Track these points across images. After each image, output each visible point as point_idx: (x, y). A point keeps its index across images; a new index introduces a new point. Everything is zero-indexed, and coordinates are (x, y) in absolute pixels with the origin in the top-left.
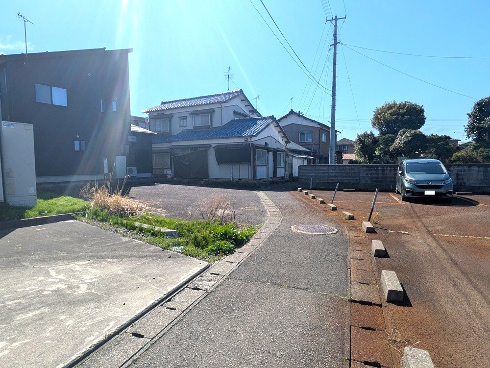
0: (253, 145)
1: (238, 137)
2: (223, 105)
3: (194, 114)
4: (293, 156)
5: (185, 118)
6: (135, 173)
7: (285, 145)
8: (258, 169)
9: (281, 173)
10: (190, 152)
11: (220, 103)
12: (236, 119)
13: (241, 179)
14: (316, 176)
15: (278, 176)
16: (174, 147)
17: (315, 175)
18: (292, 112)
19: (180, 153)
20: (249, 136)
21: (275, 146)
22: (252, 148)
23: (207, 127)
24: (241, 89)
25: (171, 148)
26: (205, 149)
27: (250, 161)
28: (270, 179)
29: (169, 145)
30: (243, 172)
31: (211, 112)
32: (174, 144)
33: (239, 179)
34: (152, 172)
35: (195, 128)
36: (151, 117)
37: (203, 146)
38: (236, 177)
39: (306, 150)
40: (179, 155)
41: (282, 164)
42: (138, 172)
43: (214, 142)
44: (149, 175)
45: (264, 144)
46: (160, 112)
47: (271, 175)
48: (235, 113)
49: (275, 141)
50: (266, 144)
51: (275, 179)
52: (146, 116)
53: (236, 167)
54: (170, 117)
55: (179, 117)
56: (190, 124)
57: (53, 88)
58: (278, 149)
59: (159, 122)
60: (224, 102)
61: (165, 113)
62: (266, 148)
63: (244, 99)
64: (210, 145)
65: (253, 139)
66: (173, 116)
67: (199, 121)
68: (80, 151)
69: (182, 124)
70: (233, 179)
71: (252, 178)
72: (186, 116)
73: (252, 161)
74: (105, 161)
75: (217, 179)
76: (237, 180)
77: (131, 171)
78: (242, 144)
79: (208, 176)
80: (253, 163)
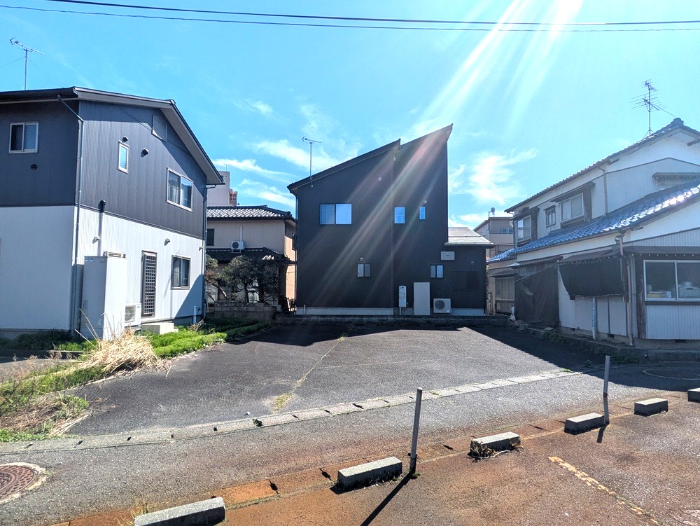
0: (628, 251)
1: (600, 234)
2: (610, 169)
3: (561, 199)
5: (553, 209)
6: (447, 309)
11: (598, 165)
13: (612, 336)
19: (525, 275)
20: (616, 229)
23: (580, 221)
25: (514, 268)
26: (551, 265)
27: (627, 292)
31: (588, 190)
32: (520, 259)
34: (484, 308)
35: (563, 226)
36: (515, 218)
37: (552, 259)
38: (603, 327)
40: (524, 278)
42: (454, 306)
43: (567, 250)
46: (524, 207)
48: (659, 178)
53: (602, 305)
54: (536, 212)
55: (546, 210)
56: (558, 219)
57: (339, 206)
59: (521, 223)
61: (531, 206)
64: (560, 257)
66: (538, 210)
67: (568, 212)
68: (364, 278)
69: (550, 222)
70: (597, 332)
71: (636, 335)
72: (554, 206)
73: (634, 291)
74: (403, 290)
75: (573, 329)
76: (606, 337)
77: (442, 305)
78: (611, 251)
79: (559, 322)
80: (637, 296)
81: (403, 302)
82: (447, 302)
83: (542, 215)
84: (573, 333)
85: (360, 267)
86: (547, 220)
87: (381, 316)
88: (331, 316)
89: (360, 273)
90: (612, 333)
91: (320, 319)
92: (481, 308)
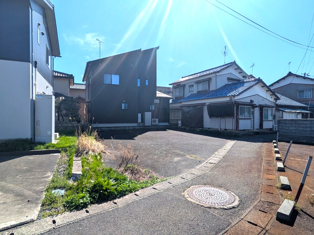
0: (236, 102)
1: (224, 97)
2: (218, 74)
3: (198, 83)
4: (283, 111)
5: (192, 86)
6: (157, 123)
7: (274, 102)
8: (241, 122)
9: (268, 125)
10: (192, 109)
11: (215, 73)
12: (229, 83)
13: (226, 130)
14: (296, 130)
15: (264, 128)
16: (184, 106)
17: (295, 128)
18: (290, 74)
19: (186, 110)
20: (232, 95)
21: (262, 103)
22: (235, 105)
23: (206, 91)
24: (235, 61)
25: (181, 107)
26: (201, 106)
27: (233, 115)
28: (255, 130)
29: (180, 105)
30: (228, 124)
31: (209, 80)
32: (183, 103)
33: (225, 129)
34: (169, 122)
35: (198, 92)
36: (174, 87)
37: (200, 104)
38: (223, 127)
39: (302, 105)
40: (185, 111)
41: (270, 118)
42: (159, 122)
43: (208, 101)
44: (167, 124)
45: (250, 102)
46: (178, 84)
47: (257, 126)
48: (229, 79)
49: (262, 99)
50: (252, 101)
51: (262, 130)
52: (171, 86)
53: (223, 120)
54: (184, 86)
55: (189, 86)
56: (195, 90)
57: (113, 75)
58: (266, 105)
59: (177, 90)
60: (218, 72)
61: (181, 84)
62: (252, 105)
63: (236, 67)
64: (205, 104)
65: (236, 98)
66: (185, 85)
67: (201, 88)
68: (125, 109)
69: (191, 90)
70: (220, 129)
71: (235, 129)
72: (193, 85)
73: (236, 116)
74: (140, 115)
75: (209, 128)
76: (224, 130)
77: (155, 121)
78: (228, 102)
79: (203, 126)
80: (236, 117)
81: (140, 121)
82: (157, 120)
83: (187, 88)
84: (209, 129)
85: (123, 105)
86: (189, 89)
87: (134, 126)
88: (112, 127)
89: (123, 108)
90: (226, 129)
91: (107, 129)
92: (167, 122)
